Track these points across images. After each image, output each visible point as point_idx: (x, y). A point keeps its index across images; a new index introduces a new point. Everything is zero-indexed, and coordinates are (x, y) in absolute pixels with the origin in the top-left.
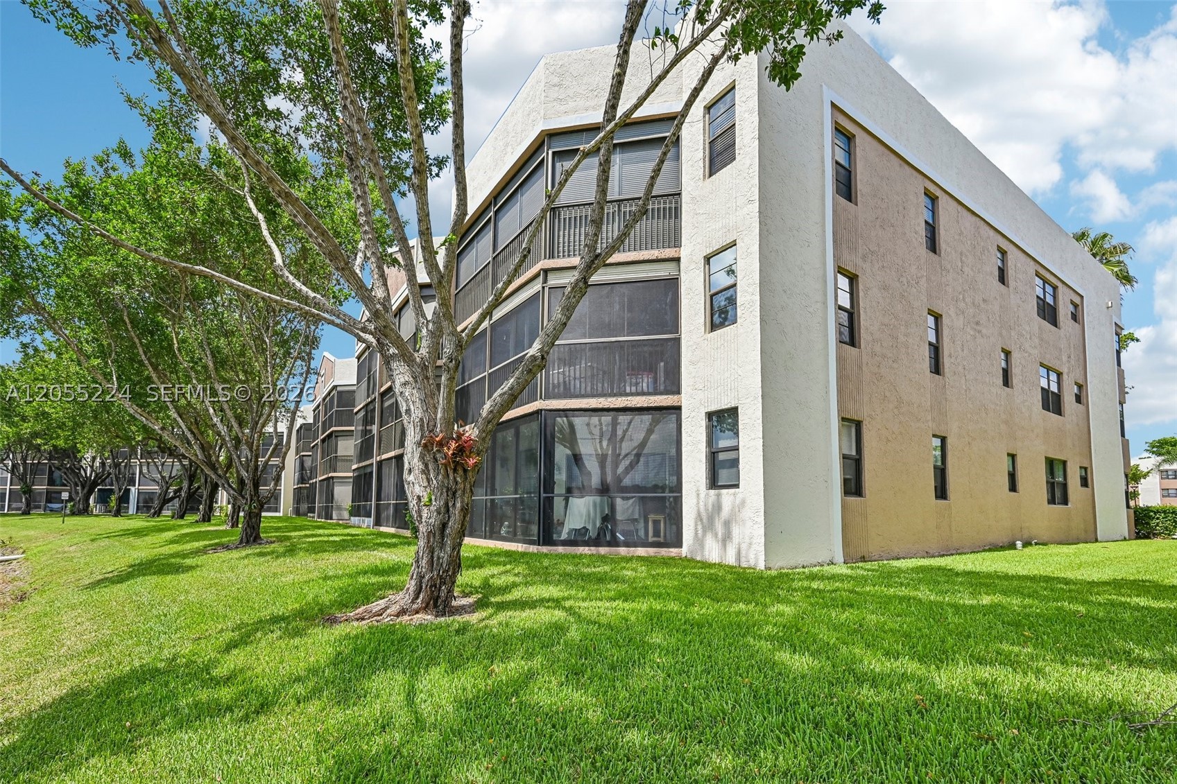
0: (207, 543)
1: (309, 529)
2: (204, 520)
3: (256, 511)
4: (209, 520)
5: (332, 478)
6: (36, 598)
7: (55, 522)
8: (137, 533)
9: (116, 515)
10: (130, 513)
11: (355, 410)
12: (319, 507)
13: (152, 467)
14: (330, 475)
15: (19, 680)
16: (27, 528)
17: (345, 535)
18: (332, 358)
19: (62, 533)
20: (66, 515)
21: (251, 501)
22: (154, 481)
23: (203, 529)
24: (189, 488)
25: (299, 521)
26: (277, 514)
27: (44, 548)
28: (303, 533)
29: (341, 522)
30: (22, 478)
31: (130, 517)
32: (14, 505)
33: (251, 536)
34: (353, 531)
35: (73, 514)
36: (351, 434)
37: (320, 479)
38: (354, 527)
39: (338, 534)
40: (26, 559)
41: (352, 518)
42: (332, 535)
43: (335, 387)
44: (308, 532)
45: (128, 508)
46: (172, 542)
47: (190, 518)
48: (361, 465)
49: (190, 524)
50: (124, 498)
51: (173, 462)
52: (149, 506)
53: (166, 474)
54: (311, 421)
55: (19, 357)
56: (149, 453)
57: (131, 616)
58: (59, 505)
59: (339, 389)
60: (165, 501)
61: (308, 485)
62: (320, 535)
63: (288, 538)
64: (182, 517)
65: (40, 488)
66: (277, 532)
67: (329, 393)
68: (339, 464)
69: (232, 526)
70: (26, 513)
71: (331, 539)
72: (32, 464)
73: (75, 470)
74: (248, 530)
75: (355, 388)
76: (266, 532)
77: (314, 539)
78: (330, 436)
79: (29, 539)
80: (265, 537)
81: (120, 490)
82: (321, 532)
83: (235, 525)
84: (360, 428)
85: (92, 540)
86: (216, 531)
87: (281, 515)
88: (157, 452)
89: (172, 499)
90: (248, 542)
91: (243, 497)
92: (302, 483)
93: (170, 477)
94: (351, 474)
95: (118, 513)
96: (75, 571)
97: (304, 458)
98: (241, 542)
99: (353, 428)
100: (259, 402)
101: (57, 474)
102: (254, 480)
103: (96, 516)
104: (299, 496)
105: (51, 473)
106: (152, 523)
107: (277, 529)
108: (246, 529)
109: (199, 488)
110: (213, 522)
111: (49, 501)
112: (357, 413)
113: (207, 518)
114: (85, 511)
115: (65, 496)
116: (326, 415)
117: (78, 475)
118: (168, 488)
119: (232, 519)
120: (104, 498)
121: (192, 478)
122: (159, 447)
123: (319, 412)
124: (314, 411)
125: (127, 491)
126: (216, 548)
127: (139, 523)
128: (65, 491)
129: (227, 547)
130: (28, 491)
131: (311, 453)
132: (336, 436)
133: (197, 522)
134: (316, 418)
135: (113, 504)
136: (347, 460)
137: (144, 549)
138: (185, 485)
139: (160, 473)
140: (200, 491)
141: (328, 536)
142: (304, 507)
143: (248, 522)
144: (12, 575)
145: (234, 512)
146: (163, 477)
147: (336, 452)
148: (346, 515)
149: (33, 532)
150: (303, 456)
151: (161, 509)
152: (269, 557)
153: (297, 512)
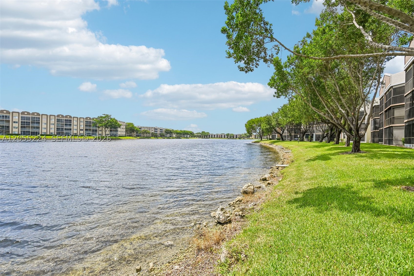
0: (340, 151)
1: (382, 148)
2: (336, 144)
3: (358, 140)
4: (338, 144)
5: (392, 127)
6: (296, 162)
7: (296, 143)
8: (317, 147)
9: (310, 142)
10: (314, 141)
11: (405, 95)
12: (385, 140)
13: (319, 127)
14: (390, 126)
15: (297, 182)
16: (291, 144)
17: (403, 152)
18: (389, 75)
19: (299, 146)
20: (299, 141)
21: (356, 137)
22: (320, 131)
23: (337, 146)
24: (331, 133)
25: (375, 145)
26: (364, 142)
27: (296, 150)
28: (379, 150)
29: (398, 146)
30: (289, 132)
31: (314, 142)
32: (288, 139)
33: (356, 149)
34: (408, 150)
35: (300, 141)
36: (403, 106)
37: (385, 127)
38: (407, 148)
39: (399, 151)
40: (292, 152)
41: (405, 144)
42: (395, 151)
43: (392, 87)
44: (381, 149)
45: (313, 139)
46: (328, 150)
47: (332, 143)
48: (410, 119)
49: (332, 145)
50: (312, 137)
51: (325, 125)
52: (319, 139)
53: (324, 129)
54: (379, 104)
55: (288, 102)
56: (318, 123)
57: (321, 171)
58: (297, 139)
59: (394, 87)
60: (324, 137)
61: (379, 131)
62: (388, 151)
63: (373, 152)
64: (329, 142)
65: (293, 134)
66: (366, 149)
67: (388, 90)
68: (395, 120)
69: (347, 146)
70: (291, 141)
71: (395, 153)
72: (291, 128)
73: (300, 129)
74: (355, 147)
75: (404, 85)
76: (362, 149)
77: (386, 152)
78: (390, 109)
79: (292, 147)
80: (362, 150)
81: (311, 134)
82: (387, 150)
83: (348, 145)
84: (409, 103)
85: (306, 148)
86: (342, 147)
87: (366, 142)
88: (320, 122)
89: (325, 137)
90: (355, 152)
91: (353, 135)
92: (375, 130)
93: (325, 130)
94: (404, 125)
95: (311, 141)
96: (303, 156)
97: (376, 119)
98: (352, 151)
99: (404, 103)
100: (356, 100)
101: (296, 130)
102: (357, 129)
103: (305, 141)
104: (373, 135)
105: (295, 130)
106: (321, 144)
107: (366, 148)
108: (354, 147)
109: (334, 133)
110: (339, 144)
111: (295, 137)
112: (406, 96)
113: (337, 143)
114: (302, 140)
115: (298, 136)
116: (387, 100)
117: (300, 130)
118: (324, 133)
119: (347, 143)
120: (307, 137)
121: (332, 130)
122: (321, 121)
123: (383, 99)
124: (380, 100)
125: (313, 134)
126: (343, 153)
127: (317, 144)
128: (299, 135)
129: (347, 153)
130: (291, 135)
131: (379, 117)
132: (393, 108)
133: (334, 144)
134: (381, 102)
135: (309, 138)
136: (401, 119)
137: (320, 151)
138: (329, 132)
139: (322, 129)
140: (334, 134)
141: (393, 151)
142: (376, 139)
143: (355, 144)
144: (290, 156)
145: (348, 141)
146: (323, 130)
147: (393, 115)
148: (401, 143)
149: (292, 146)
150: (375, 119)
151: (322, 140)
152: (365, 158)
153: (373, 141)
